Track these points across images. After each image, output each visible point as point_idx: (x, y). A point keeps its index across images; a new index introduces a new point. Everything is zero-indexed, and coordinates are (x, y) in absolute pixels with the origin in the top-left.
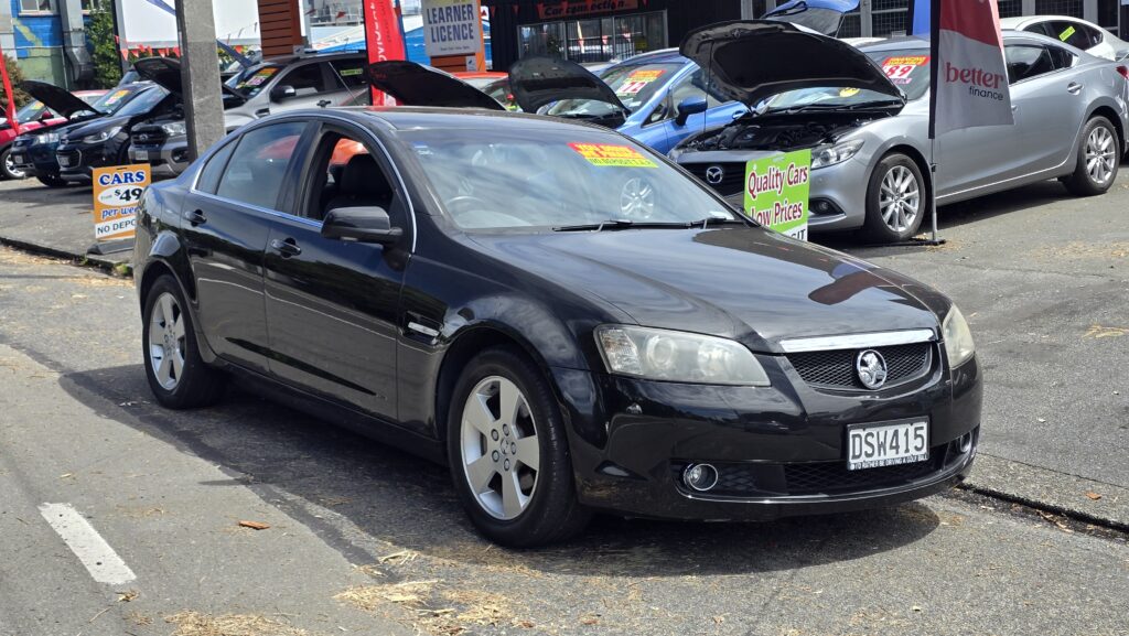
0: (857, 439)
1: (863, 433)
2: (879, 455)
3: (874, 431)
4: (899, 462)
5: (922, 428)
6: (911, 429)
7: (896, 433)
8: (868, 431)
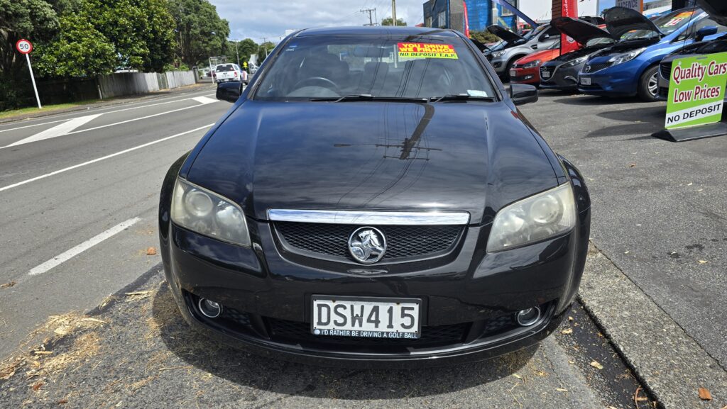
0: (324, 310)
1: (332, 305)
2: (353, 325)
3: (348, 304)
4: (376, 335)
5: (412, 309)
6: (397, 309)
7: (376, 309)
8: (338, 303)
